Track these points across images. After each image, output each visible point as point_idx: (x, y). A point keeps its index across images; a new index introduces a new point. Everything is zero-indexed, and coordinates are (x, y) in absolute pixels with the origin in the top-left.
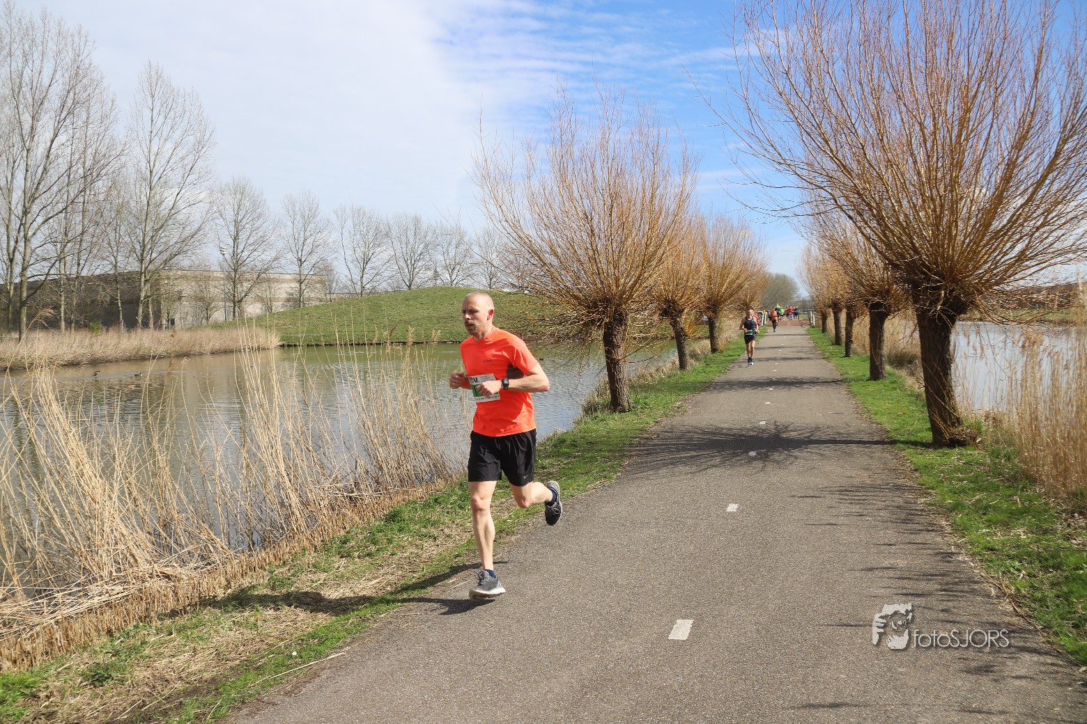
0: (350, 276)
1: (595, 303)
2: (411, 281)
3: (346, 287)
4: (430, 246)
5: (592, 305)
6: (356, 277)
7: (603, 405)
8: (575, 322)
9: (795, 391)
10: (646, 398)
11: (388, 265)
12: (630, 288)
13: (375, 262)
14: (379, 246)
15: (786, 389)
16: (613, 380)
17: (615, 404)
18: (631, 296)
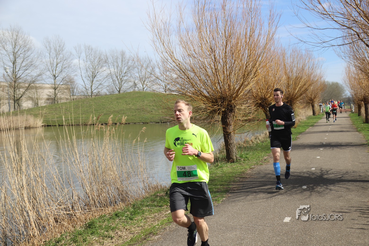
0: (84, 86)
1: (216, 100)
2: (120, 89)
3: (83, 92)
4: (131, 68)
5: (214, 101)
6: (88, 86)
7: (222, 158)
8: (205, 111)
9: (336, 150)
10: (247, 154)
11: (106, 79)
12: (237, 91)
13: (98, 77)
14: (101, 68)
15: (331, 149)
16: (227, 144)
17: (229, 158)
18: (237, 96)
